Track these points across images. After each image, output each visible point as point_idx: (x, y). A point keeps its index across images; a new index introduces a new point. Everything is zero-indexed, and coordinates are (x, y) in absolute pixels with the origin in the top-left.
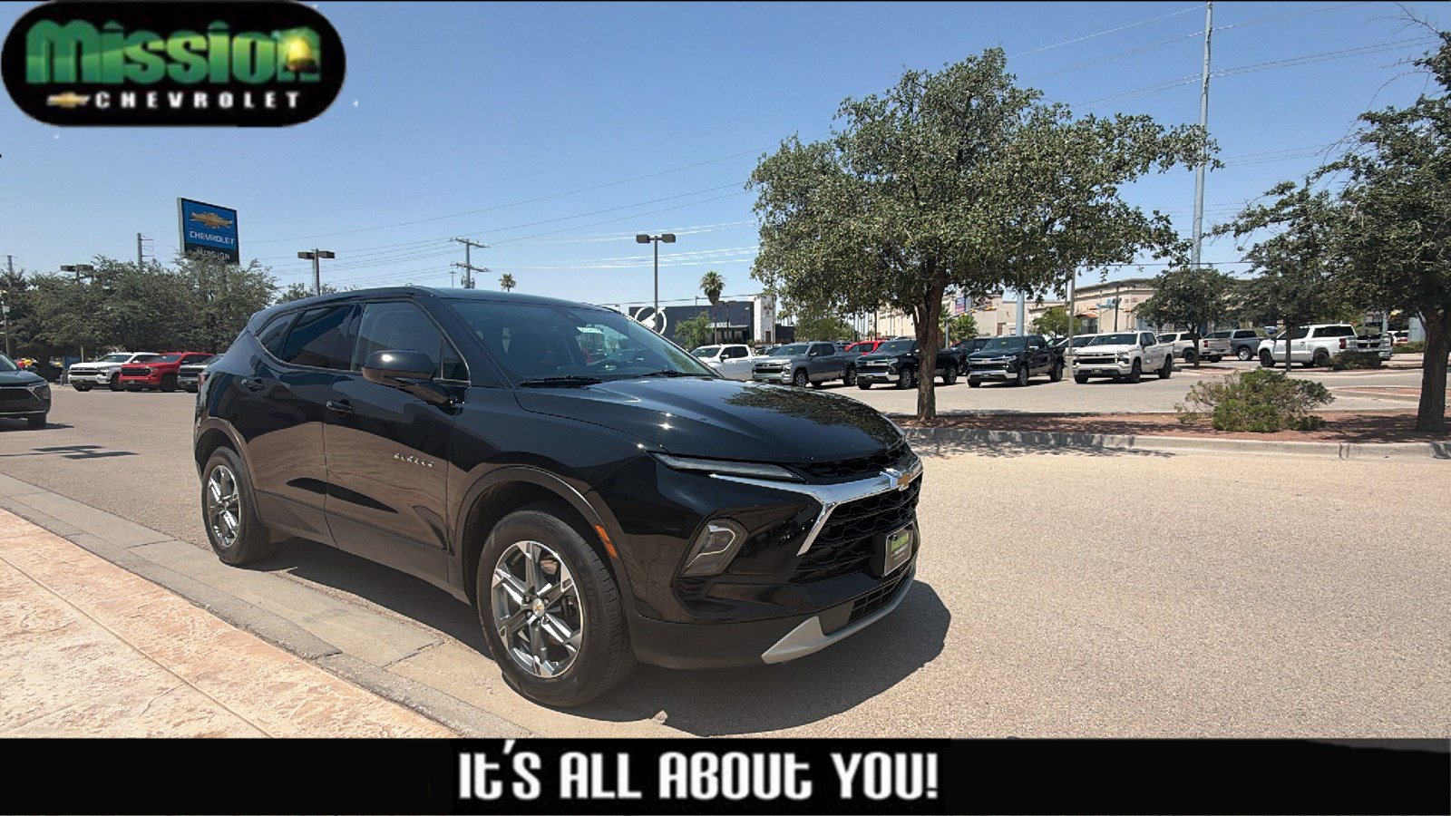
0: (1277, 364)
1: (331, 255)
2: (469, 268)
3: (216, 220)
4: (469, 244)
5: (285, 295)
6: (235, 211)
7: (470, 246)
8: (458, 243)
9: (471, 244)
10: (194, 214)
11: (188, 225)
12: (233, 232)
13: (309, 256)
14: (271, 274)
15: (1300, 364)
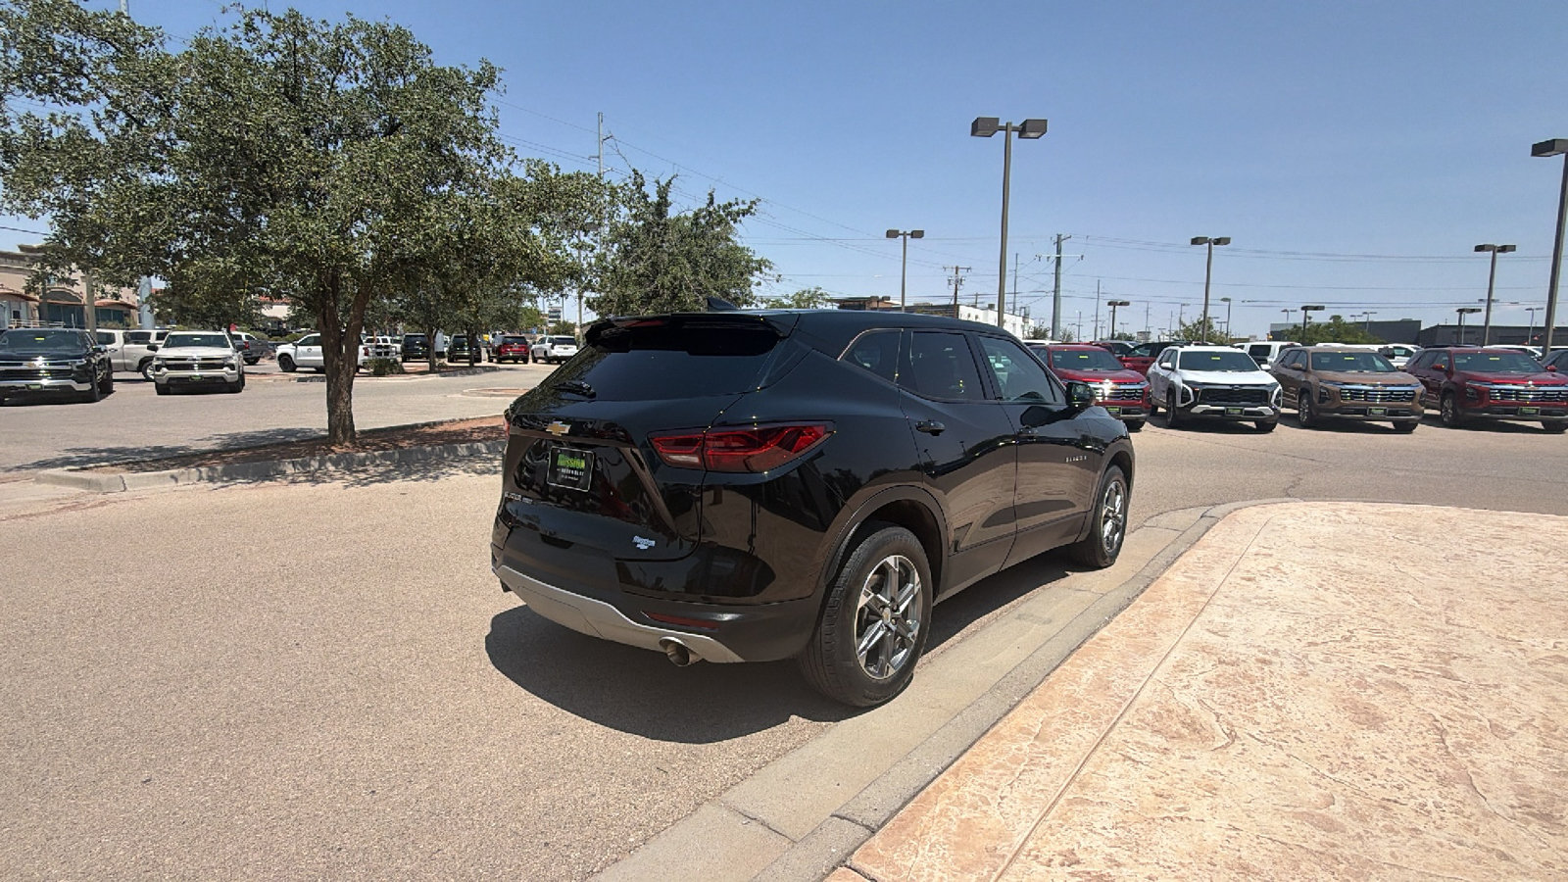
0: (298, 369)
15: (313, 369)
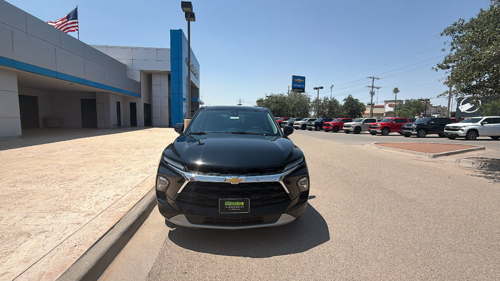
1: (322, 88)
2: (373, 87)
3: (300, 80)
4: (374, 78)
5: (313, 101)
6: (305, 77)
7: (374, 79)
8: (369, 79)
9: (375, 78)
10: (295, 79)
11: (294, 82)
12: (304, 83)
13: (316, 88)
14: (309, 94)
